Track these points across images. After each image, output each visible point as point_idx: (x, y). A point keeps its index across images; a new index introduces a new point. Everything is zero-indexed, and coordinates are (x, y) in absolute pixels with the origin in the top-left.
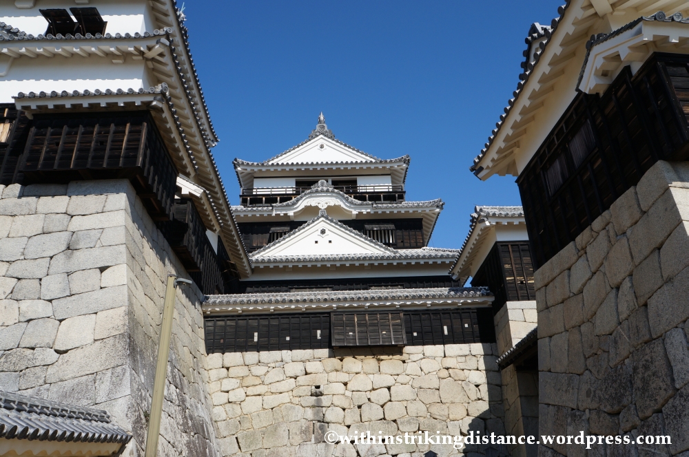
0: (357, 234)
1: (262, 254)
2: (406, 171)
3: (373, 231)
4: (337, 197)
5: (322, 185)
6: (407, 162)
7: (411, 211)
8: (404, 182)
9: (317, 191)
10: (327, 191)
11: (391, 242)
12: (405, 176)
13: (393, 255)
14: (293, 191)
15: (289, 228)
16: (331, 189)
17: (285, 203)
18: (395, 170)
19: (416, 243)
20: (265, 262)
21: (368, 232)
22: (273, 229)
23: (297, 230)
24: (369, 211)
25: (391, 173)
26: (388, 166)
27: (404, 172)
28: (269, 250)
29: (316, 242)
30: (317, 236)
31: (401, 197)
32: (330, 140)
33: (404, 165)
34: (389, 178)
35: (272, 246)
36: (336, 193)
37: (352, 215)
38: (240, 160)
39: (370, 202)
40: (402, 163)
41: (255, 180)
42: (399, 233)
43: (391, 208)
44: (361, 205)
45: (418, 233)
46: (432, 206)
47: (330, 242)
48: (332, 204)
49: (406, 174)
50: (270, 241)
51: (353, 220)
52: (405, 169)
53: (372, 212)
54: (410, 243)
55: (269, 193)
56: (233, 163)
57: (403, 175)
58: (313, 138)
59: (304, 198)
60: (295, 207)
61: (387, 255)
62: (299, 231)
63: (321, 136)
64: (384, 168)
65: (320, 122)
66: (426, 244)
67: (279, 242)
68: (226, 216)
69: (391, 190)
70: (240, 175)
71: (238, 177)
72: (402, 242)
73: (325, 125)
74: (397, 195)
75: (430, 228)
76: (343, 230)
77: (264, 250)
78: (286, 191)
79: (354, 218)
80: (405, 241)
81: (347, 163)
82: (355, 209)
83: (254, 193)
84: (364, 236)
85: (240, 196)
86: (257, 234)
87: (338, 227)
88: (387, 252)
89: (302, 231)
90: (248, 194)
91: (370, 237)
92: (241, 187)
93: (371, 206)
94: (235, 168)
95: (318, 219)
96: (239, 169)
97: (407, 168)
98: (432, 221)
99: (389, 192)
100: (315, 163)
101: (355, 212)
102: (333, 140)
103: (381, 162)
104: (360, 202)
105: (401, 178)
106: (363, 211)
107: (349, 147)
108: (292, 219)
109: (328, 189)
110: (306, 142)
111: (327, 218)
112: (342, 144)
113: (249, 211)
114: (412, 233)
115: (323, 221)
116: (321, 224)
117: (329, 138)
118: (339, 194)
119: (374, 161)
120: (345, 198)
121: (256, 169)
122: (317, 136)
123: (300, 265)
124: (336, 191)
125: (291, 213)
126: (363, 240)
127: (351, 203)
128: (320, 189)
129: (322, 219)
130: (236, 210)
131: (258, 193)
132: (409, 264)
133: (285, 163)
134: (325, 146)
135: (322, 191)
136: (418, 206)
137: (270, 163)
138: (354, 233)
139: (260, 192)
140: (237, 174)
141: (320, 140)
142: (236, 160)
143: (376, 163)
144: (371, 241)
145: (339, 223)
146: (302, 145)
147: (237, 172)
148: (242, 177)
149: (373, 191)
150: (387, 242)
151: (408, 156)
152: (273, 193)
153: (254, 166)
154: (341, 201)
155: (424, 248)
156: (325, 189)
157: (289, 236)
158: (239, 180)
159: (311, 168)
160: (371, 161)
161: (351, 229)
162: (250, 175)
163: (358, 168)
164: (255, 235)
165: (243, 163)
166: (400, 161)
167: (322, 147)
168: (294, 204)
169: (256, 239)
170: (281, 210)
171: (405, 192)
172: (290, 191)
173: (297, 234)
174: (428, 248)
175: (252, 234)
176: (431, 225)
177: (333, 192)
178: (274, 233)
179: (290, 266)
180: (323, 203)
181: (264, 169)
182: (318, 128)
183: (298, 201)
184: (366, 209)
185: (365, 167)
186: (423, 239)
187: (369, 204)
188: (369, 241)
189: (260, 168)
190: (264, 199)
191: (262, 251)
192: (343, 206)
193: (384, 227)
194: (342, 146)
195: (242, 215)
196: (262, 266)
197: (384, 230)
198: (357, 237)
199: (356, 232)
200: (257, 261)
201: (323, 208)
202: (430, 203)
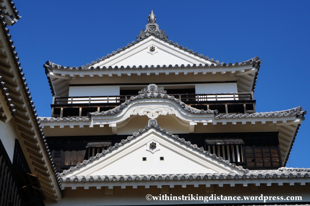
0: (195, 149)
1: (75, 173)
2: (256, 78)
3: (216, 146)
4: (170, 105)
5: (152, 90)
6: (257, 65)
7: (264, 122)
8: (253, 88)
9: (146, 98)
10: (159, 97)
11: (239, 161)
12: (254, 85)
13: (241, 174)
14: (116, 100)
15: (110, 143)
16: (162, 95)
17: (106, 112)
18: (242, 77)
19: (271, 162)
20: (78, 182)
21: (209, 147)
22: (90, 144)
23: (120, 144)
24: (210, 121)
25: (236, 80)
26: (233, 71)
27: (253, 78)
28: (84, 168)
29: (144, 159)
30: (144, 151)
31: (250, 106)
32: (162, 42)
33: (254, 69)
34: (235, 85)
35: (88, 163)
36: (170, 99)
37: (188, 128)
38: (53, 64)
39: (212, 111)
40: (251, 67)
41: (71, 89)
42: (249, 150)
43: (238, 118)
44: (201, 114)
45: (273, 150)
46: (290, 116)
47: (162, 159)
48: (164, 113)
49: (255, 81)
50: (86, 158)
51: (191, 134)
52: (254, 74)
53: (215, 123)
54: (263, 163)
55: (88, 102)
56: (45, 67)
57: (252, 83)
58: (142, 39)
59: (129, 106)
60: (118, 116)
61: (234, 175)
62: (123, 144)
63: (152, 37)
64: (228, 73)
65: (150, 21)
66: (283, 163)
67: (98, 158)
68: (24, 111)
69: (237, 99)
70: (52, 82)
71: (51, 85)
72: (253, 161)
73: (156, 24)
74: (245, 105)
75: (287, 146)
76: (179, 144)
77: (78, 168)
78: (108, 100)
79: (192, 130)
80: (257, 160)
81: (183, 66)
82: (193, 119)
83: (69, 103)
84: (205, 152)
85: (52, 106)
86: (71, 150)
87: (172, 140)
88: (234, 171)
89: (126, 145)
90: (62, 103)
91: (212, 153)
92: (54, 95)
93: (213, 116)
94: (47, 72)
95: (147, 130)
96: (51, 73)
97: (257, 74)
98: (290, 136)
99: (235, 101)
100: (143, 66)
101: (193, 123)
102: (166, 41)
103: (225, 65)
104: (198, 111)
105: (249, 86)
106: (203, 121)
107: (186, 50)
108: (115, 132)
109: (160, 95)
110: (133, 44)
111: (158, 130)
112: (176, 46)
113: (60, 121)
114: (265, 150)
115: (153, 133)
116: (151, 136)
117: (161, 39)
118: (173, 100)
119: (210, 63)
120: (180, 106)
121: (72, 74)
122: (147, 37)
123: (123, 186)
124: (169, 97)
125: (113, 124)
126: (204, 156)
127: (189, 112)
128: (149, 95)
129: (152, 130)
130: (45, 121)
131: (74, 103)
132: (263, 185)
133: (113, 67)
134: (156, 48)
135: (152, 97)
136: (272, 116)
137: (95, 66)
138: (192, 148)
139: (76, 101)
140: (50, 82)
141: (150, 41)
142: (47, 63)
143: (218, 66)
144: (214, 158)
145: (173, 136)
146: (129, 47)
147: (49, 78)
148: (56, 85)
149: (215, 100)
150: (234, 160)
151: (258, 59)
152: (92, 102)
153: (70, 70)
154: (176, 109)
155: (282, 168)
156: (156, 94)
157: (111, 151)
158: (52, 89)
159: (139, 73)
160: (207, 65)
161: (189, 142)
162: (65, 82)
163: (196, 73)
164: (68, 152)
165: (56, 67)
166: (248, 64)
167: (152, 49)
168: (117, 113)
169: (68, 156)
170: (101, 121)
171: (255, 101)
172: (112, 100)
173: (120, 149)
174: (286, 168)
175: (65, 150)
176: (288, 141)
177: (165, 98)
178: (91, 148)
179: (111, 187)
180: (154, 112)
181: (81, 74)
182: (147, 28)
183: (122, 109)
184: (207, 119)
185: (205, 73)
186: (280, 158)
187: (211, 113)
188: (211, 157)
189: (77, 73)
190: (81, 109)
191: (75, 170)
192: (178, 115)
193: (229, 141)
194: (177, 49)
195: (52, 127)
196: (74, 187)
197: (230, 145)
198: (195, 152)
199: (195, 146)
200: (68, 181)
201: (153, 118)
202: (288, 112)
